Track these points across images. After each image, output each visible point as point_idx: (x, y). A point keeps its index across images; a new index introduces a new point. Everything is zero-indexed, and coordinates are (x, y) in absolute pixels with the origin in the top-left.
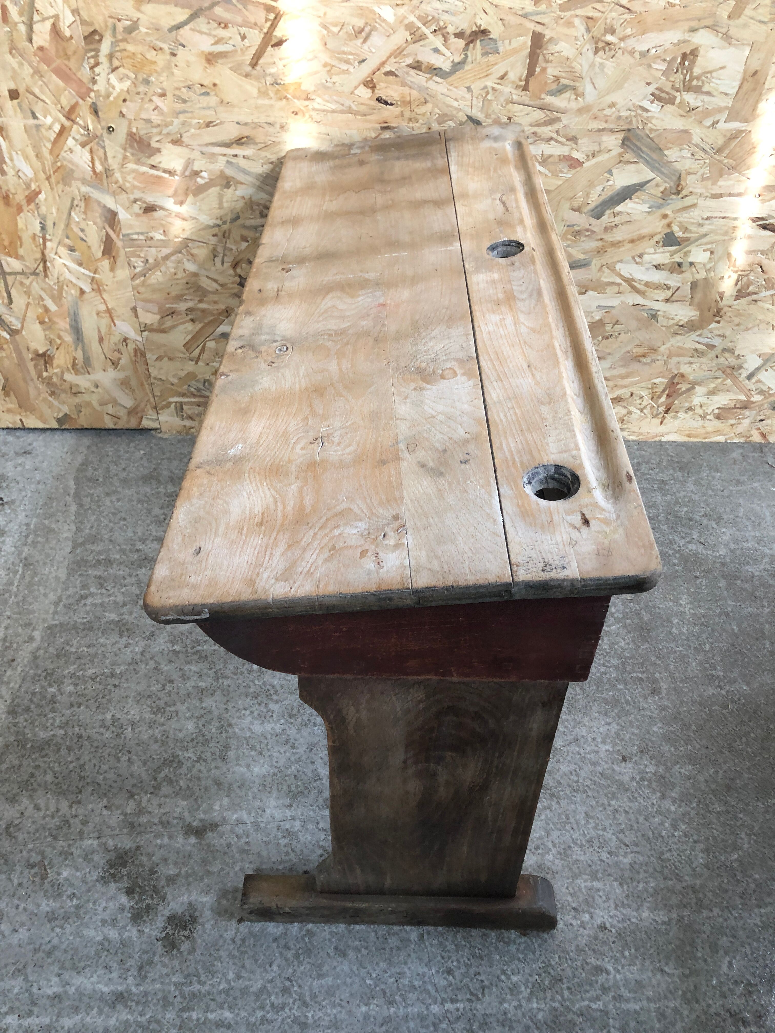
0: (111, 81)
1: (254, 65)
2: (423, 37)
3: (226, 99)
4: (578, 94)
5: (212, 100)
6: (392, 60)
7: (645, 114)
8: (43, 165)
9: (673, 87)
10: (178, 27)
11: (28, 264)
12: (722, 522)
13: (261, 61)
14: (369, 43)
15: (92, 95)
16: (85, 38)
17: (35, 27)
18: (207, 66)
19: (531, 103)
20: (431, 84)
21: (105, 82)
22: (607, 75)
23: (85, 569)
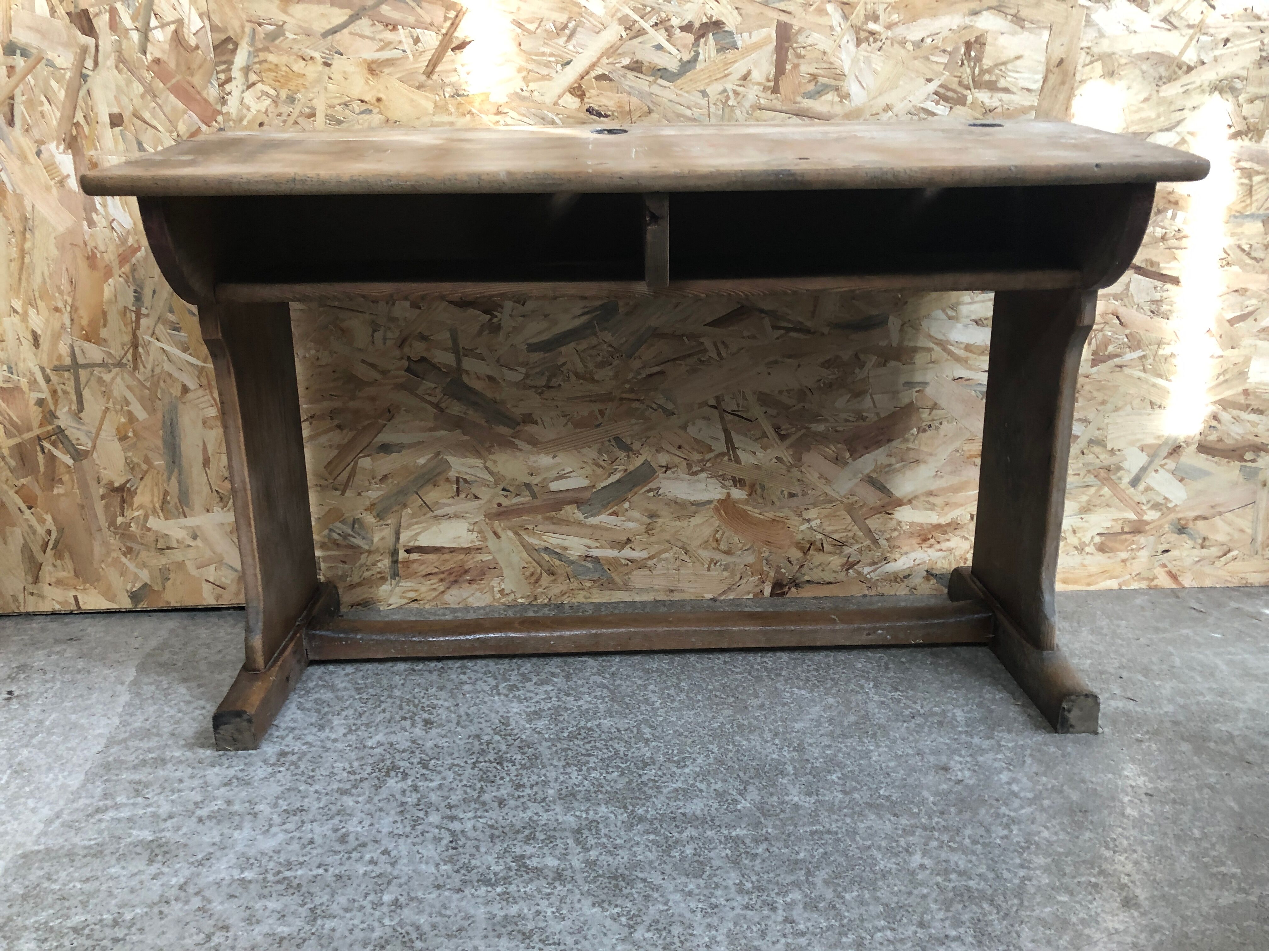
0: (245, 101)
1: (430, 72)
2: (641, 32)
3: (393, 116)
4: (843, 96)
5: (376, 118)
6: (604, 60)
7: (930, 119)
9: (960, 83)
10: (334, 31)
11: (112, 351)
13: (438, 69)
14: (574, 41)
15: (220, 118)
16: (215, 47)
17: (151, 34)
18: (370, 77)
19: (784, 108)
20: (655, 89)
21: (238, 102)
22: (875, 72)
23: (117, 772)
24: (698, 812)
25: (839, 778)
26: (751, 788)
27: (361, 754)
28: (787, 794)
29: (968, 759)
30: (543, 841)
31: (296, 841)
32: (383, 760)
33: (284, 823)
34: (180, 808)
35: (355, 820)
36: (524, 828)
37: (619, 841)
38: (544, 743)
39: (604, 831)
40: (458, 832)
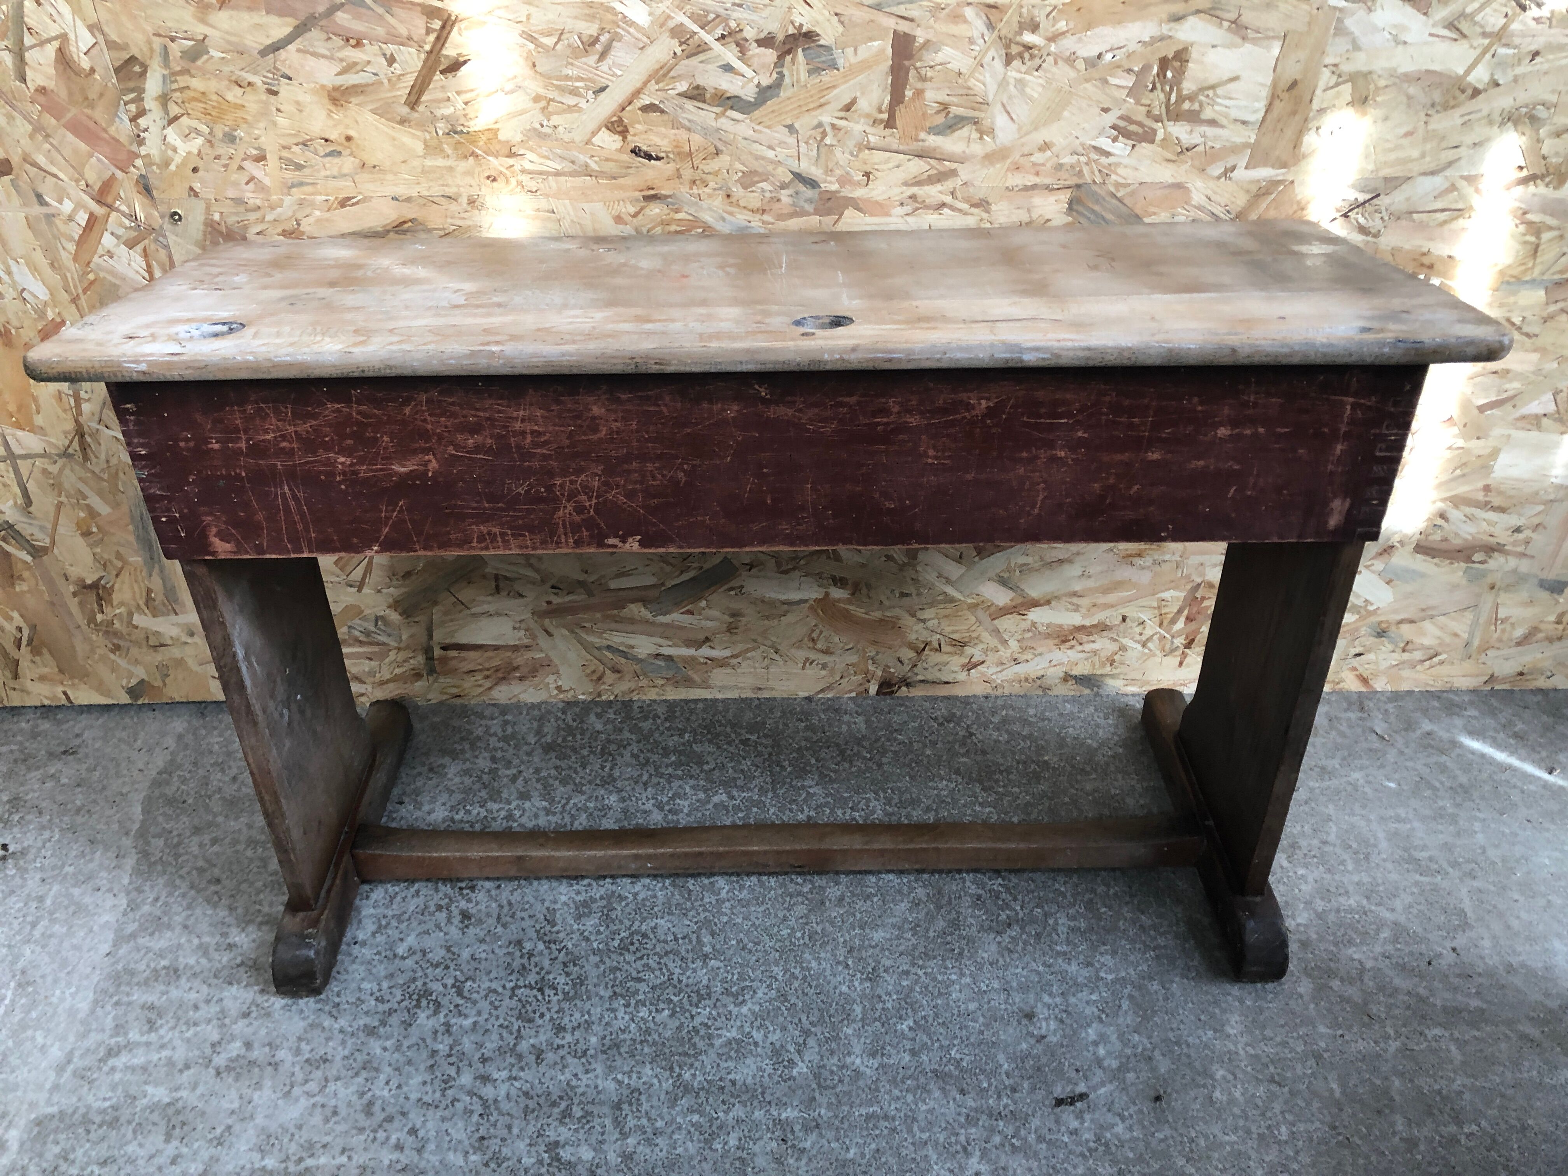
0: (168, 139)
1: (413, 103)
2: (702, 48)
3: (371, 162)
4: (984, 131)
5: (348, 163)
6: (653, 86)
7: (1104, 160)
8: (64, 278)
9: (1149, 114)
10: (276, 47)
11: (53, 440)
12: (1299, 854)
13: (425, 98)
14: (609, 61)
15: (139, 162)
16: (117, 71)
17: (27, 55)
18: (333, 108)
19: (901, 148)
21: (159, 141)
22: (1031, 98)
23: (128, 989)
24: (749, 1081)
25: (910, 1028)
26: (811, 1042)
27: (391, 969)
28: (849, 1054)
29: (1058, 1000)
30: (579, 1120)
31: (319, 1110)
32: (414, 980)
33: (306, 1081)
34: (197, 1053)
35: (383, 1078)
36: (561, 1098)
37: (660, 1124)
38: (592, 957)
39: (645, 1106)
40: (490, 1102)
